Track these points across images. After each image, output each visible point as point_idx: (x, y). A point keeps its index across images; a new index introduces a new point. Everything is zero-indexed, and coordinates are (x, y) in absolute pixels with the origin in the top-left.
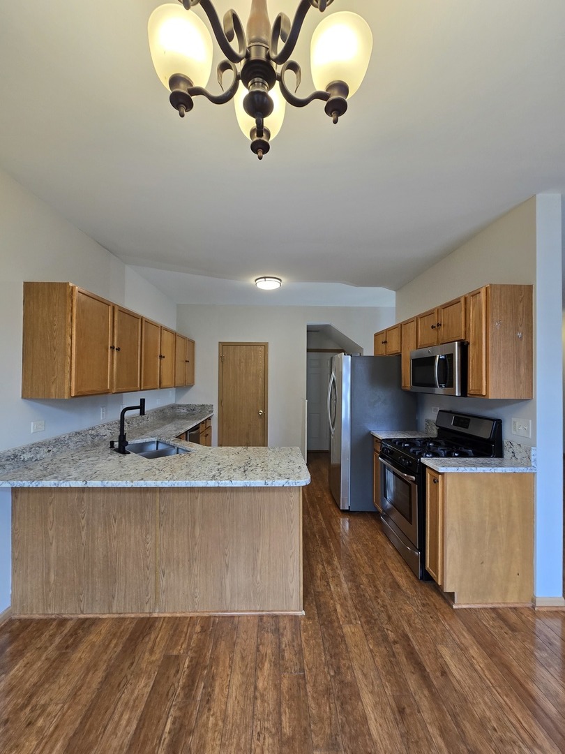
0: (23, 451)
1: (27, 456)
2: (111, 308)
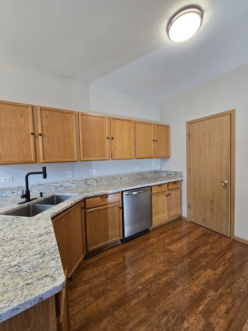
2: (30, 109)
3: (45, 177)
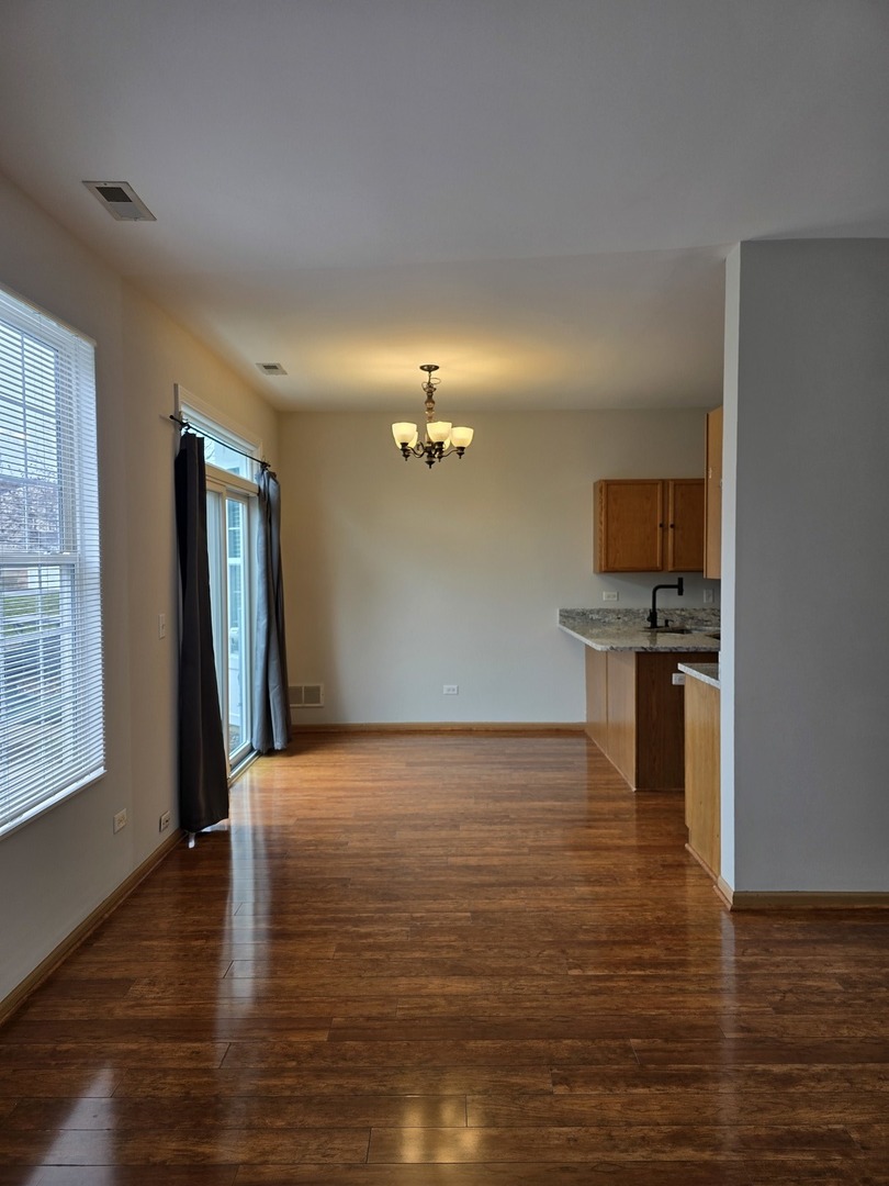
1: (595, 617)
2: (659, 487)
3: (681, 593)
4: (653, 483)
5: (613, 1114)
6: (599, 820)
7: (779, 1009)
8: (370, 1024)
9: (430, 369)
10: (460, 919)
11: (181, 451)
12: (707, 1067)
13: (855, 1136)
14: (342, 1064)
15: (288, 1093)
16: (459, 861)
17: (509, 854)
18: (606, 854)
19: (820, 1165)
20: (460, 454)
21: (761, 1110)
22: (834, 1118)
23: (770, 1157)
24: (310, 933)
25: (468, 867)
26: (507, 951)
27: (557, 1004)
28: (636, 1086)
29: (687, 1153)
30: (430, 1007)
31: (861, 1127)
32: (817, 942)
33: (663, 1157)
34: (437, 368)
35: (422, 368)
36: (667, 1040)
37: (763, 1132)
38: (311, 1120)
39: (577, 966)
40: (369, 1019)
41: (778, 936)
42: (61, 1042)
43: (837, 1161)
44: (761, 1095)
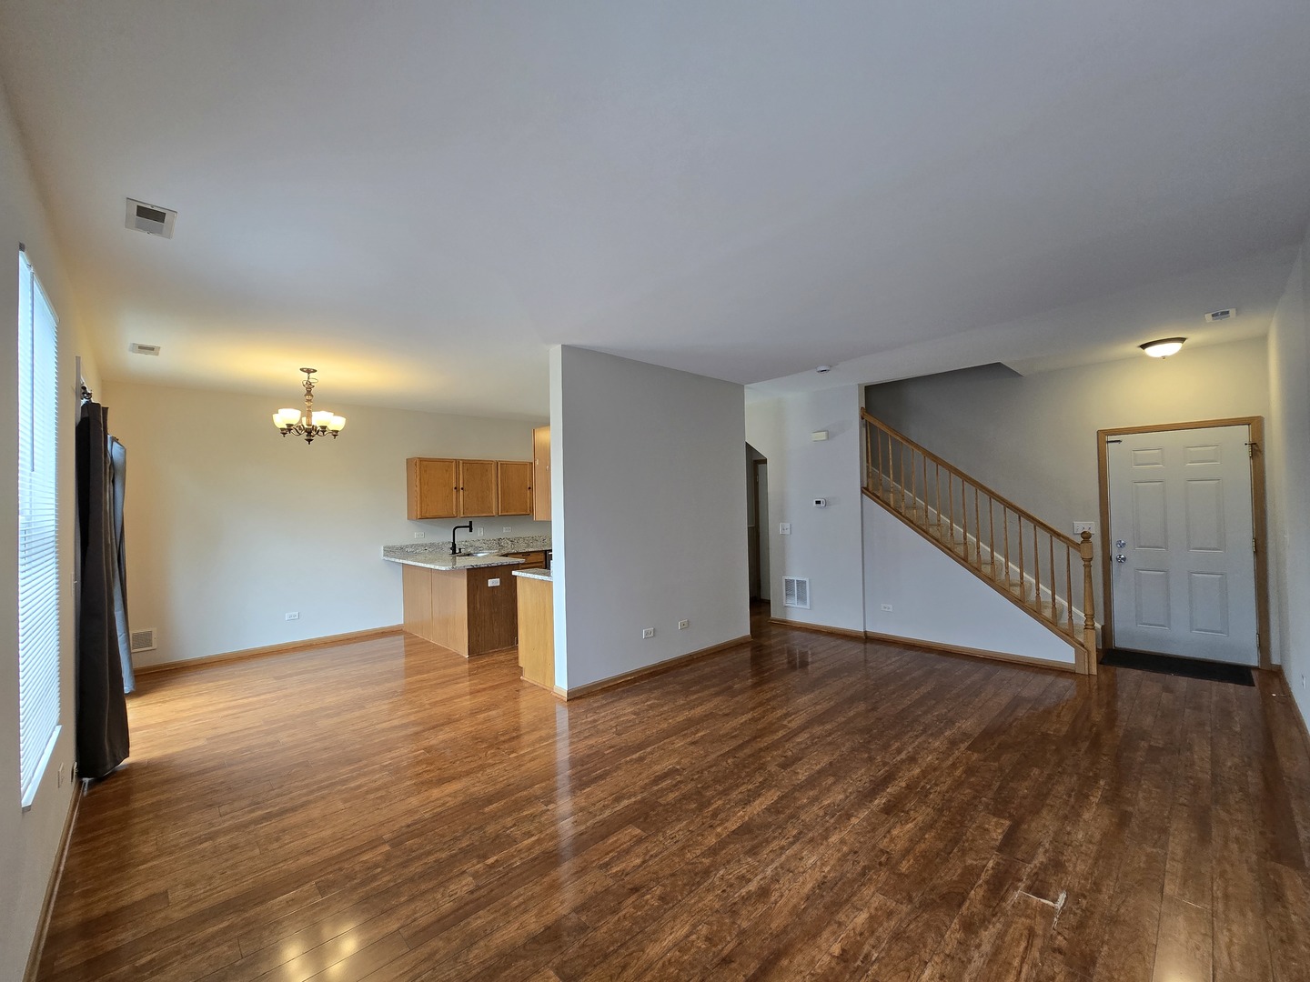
0: (407, 547)
1: (409, 549)
2: (454, 463)
3: (471, 531)
4: (450, 461)
5: (583, 804)
6: (459, 678)
7: (619, 734)
8: (412, 828)
9: (309, 371)
10: (419, 755)
11: (83, 419)
12: (607, 768)
13: (678, 767)
14: (414, 854)
15: (392, 884)
16: (384, 725)
17: (419, 712)
18: (480, 694)
19: (674, 782)
20: (335, 436)
21: (640, 774)
22: (667, 765)
23: (656, 788)
24: (308, 802)
25: (396, 727)
26: (465, 761)
27: (517, 772)
28: (584, 789)
29: (625, 802)
30: (444, 804)
31: (678, 763)
32: (613, 702)
33: (617, 809)
34: (315, 371)
35: (302, 370)
36: (583, 765)
37: (647, 781)
38: (423, 887)
39: (513, 752)
40: (409, 826)
41: (596, 705)
42: (135, 960)
43: (678, 778)
44: (636, 768)
